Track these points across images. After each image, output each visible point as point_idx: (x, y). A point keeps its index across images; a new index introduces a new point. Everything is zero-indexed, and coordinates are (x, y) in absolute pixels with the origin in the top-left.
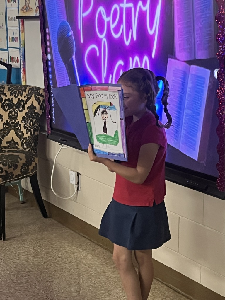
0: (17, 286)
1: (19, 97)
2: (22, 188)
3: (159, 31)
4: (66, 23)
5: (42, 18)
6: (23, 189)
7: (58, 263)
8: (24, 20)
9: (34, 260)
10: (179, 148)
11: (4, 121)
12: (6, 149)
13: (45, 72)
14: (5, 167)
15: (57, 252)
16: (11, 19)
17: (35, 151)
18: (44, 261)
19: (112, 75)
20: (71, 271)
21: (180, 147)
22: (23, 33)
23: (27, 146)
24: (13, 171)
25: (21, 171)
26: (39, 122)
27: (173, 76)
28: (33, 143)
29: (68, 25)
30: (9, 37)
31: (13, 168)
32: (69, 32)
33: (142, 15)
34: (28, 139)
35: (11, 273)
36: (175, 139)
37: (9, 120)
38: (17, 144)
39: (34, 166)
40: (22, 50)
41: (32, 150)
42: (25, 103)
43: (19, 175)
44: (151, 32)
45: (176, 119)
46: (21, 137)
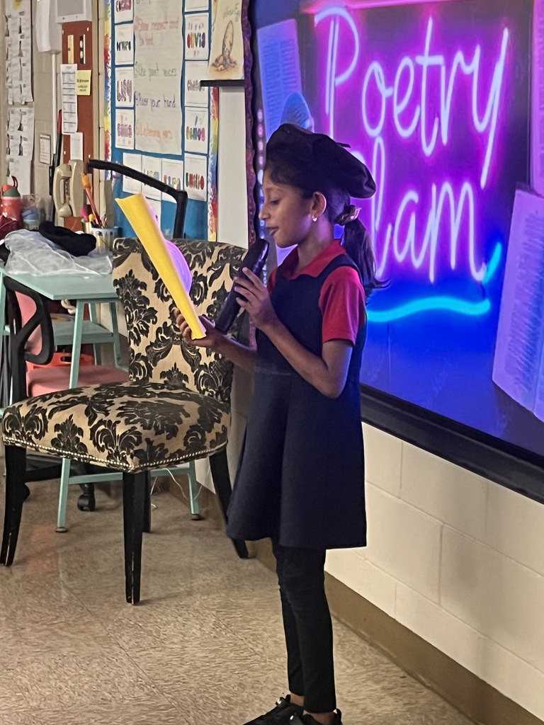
0: (144, 714)
1: (197, 268)
2: (198, 483)
3: (497, 124)
4: (300, 99)
5: (251, 85)
6: (199, 485)
7: (250, 667)
8: (220, 89)
9: (197, 655)
10: (533, 409)
11: (160, 324)
12: (156, 388)
13: (251, 213)
14: (147, 431)
15: (254, 641)
16: (194, 86)
17: (226, 397)
18: (218, 660)
19: (393, 226)
20: (277, 689)
21: (536, 407)
22: (217, 119)
23: (207, 385)
24: (166, 442)
25: (186, 443)
26: (236, 330)
27: (526, 233)
28: (220, 377)
29: (304, 104)
30: (188, 128)
31: (166, 434)
32: (305, 120)
33: (463, 84)
34: (211, 369)
35: (138, 681)
36: (526, 386)
37: (169, 323)
38: (186, 378)
39: (217, 434)
40: (212, 158)
41: (217, 395)
42: (208, 282)
43: (180, 452)
44: (480, 127)
45: (528, 339)
46: (194, 363)
